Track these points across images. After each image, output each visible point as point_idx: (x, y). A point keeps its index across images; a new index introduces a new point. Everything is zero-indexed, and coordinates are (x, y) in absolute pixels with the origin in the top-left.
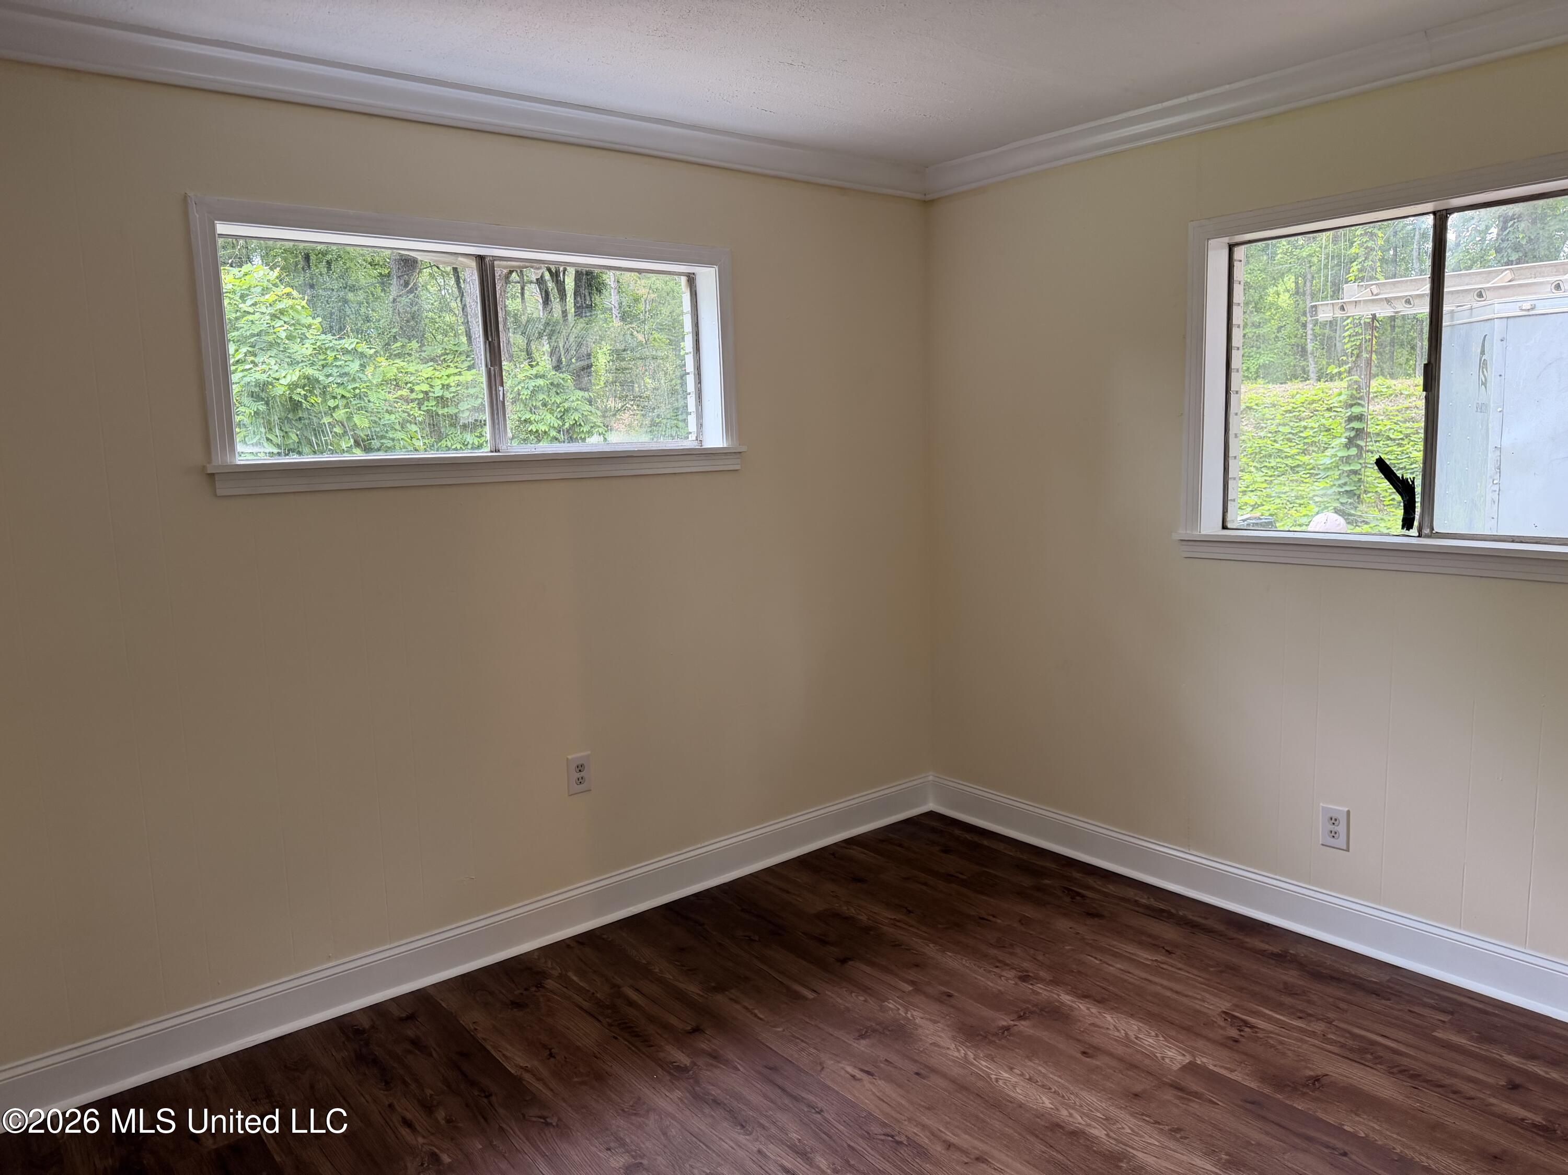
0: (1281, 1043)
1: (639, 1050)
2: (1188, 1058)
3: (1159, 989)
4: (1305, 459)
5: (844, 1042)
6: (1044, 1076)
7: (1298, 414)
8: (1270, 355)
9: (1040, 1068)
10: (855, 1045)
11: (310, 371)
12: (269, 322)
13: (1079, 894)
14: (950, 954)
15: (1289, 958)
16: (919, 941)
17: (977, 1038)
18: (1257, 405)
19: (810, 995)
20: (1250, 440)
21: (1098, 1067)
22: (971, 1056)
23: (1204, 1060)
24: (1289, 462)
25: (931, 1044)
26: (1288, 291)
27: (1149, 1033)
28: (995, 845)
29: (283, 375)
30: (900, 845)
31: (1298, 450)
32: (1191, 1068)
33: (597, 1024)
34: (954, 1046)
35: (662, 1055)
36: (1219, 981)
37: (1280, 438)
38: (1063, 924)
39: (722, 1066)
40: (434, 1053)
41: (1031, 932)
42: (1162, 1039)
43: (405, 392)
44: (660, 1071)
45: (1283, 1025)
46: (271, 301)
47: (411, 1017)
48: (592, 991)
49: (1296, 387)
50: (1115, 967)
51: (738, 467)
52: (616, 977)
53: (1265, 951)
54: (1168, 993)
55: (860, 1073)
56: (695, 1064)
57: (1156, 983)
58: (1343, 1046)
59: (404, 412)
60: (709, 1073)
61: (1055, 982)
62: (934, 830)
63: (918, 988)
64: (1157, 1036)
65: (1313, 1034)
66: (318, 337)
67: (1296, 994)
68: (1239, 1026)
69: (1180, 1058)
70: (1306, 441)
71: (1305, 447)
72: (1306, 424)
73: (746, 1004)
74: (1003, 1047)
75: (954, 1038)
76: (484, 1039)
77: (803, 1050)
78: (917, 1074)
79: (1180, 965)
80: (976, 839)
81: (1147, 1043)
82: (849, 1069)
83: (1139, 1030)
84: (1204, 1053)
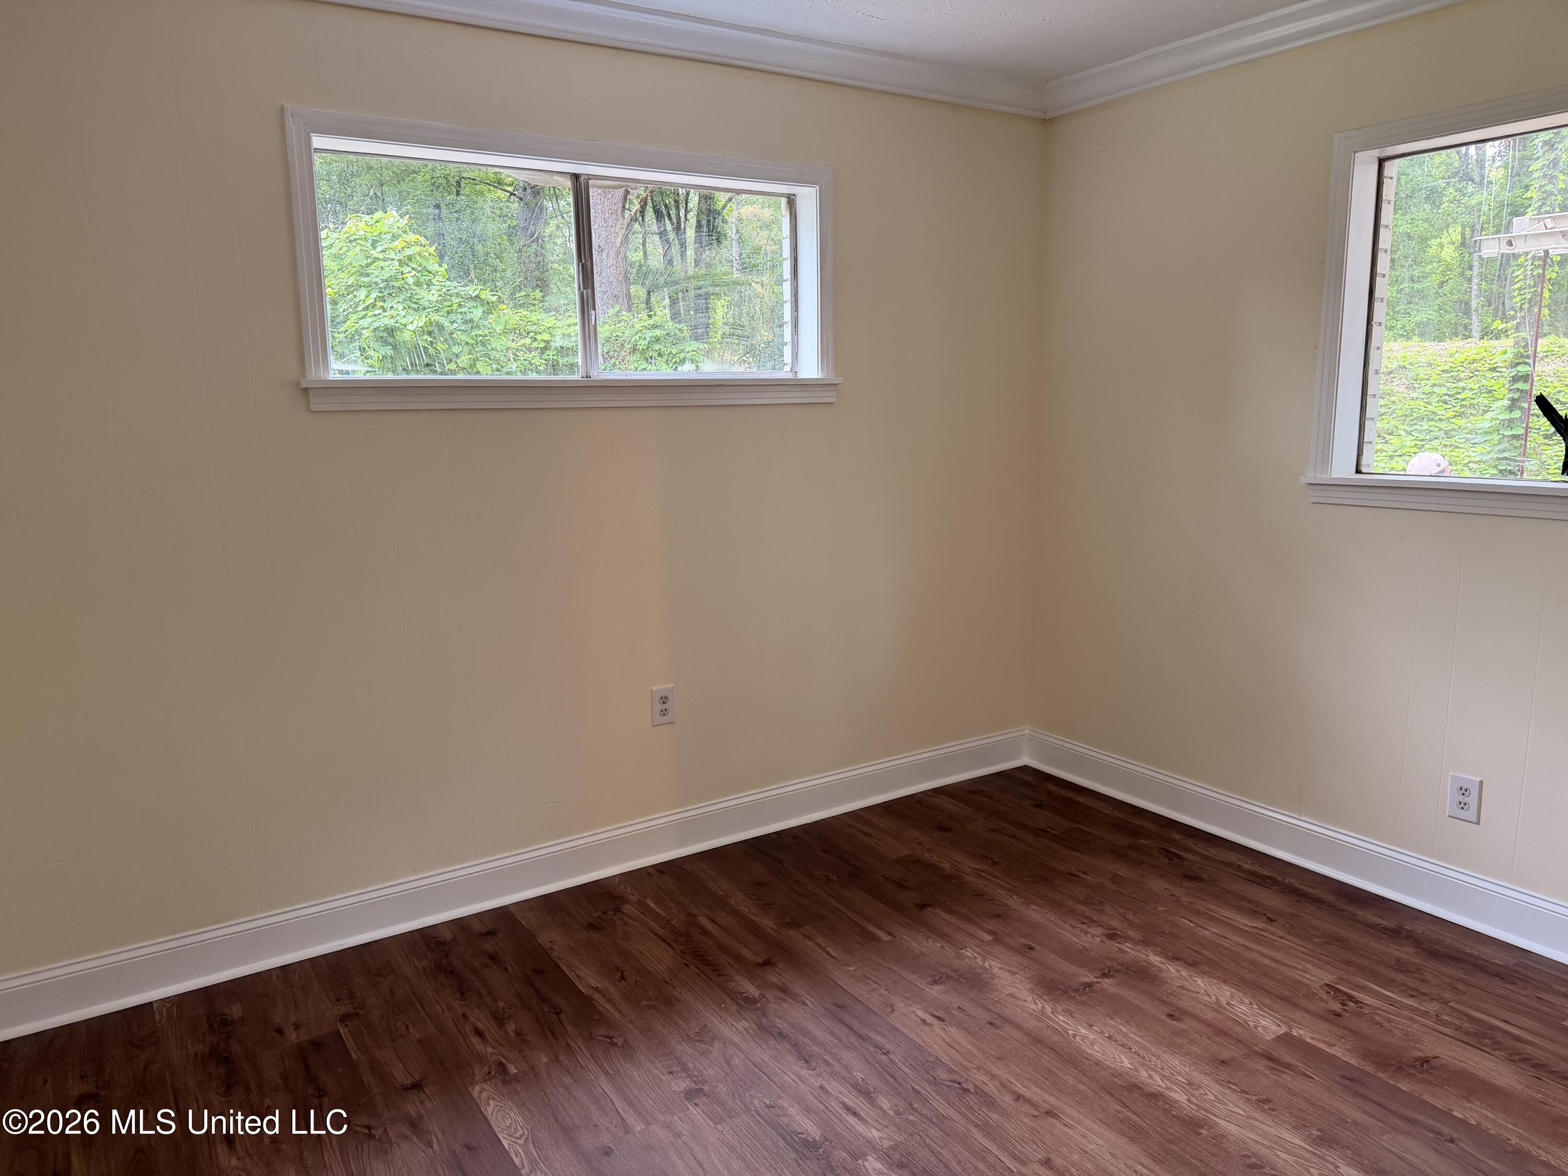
0: (1389, 1021)
1: (710, 979)
2: (1283, 1030)
3: (1256, 956)
4: (1462, 422)
5: (917, 985)
6: (1125, 1035)
7: (1456, 374)
8: (1428, 312)
9: (1121, 1027)
10: (928, 990)
11: (435, 317)
12: (398, 267)
13: (1177, 856)
14: (1034, 907)
15: (1404, 934)
16: (1002, 892)
17: (1056, 993)
18: (1411, 364)
19: (886, 937)
20: (1400, 401)
21: (1184, 1030)
22: (1048, 1010)
23: (1301, 1032)
24: (1443, 425)
25: (1007, 995)
26: (1453, 243)
27: (1242, 1000)
28: (1090, 802)
29: (410, 321)
30: (990, 797)
31: (1454, 413)
32: (1286, 1040)
33: (669, 949)
34: (1031, 998)
35: (731, 985)
36: (1324, 953)
37: (1434, 399)
38: (1158, 885)
39: (789, 1000)
40: (509, 968)
41: (1123, 891)
42: (1256, 1007)
43: (528, 341)
44: (728, 1000)
45: (1392, 1002)
46: (399, 248)
47: (491, 933)
48: (668, 918)
49: (1457, 344)
50: (1211, 931)
51: (832, 400)
52: (692, 906)
53: (1378, 925)
54: (1267, 961)
55: (931, 1018)
56: (764, 996)
57: (1253, 950)
58: (1458, 1028)
59: (525, 360)
60: (776, 1006)
61: (1145, 942)
62: (1026, 784)
63: (997, 938)
64: (1251, 1004)
65: (1425, 1014)
66: (443, 284)
67: (1410, 971)
68: (1343, 1000)
69: (1274, 1028)
70: (1463, 403)
71: (1463, 410)
72: (1464, 385)
73: (819, 941)
74: (1084, 1003)
75: (1032, 991)
76: (558, 958)
77: (874, 990)
78: (990, 1023)
79: (1282, 934)
80: (1071, 795)
81: (1239, 1010)
82: (920, 1013)
83: (1232, 996)
84: (1301, 1024)
